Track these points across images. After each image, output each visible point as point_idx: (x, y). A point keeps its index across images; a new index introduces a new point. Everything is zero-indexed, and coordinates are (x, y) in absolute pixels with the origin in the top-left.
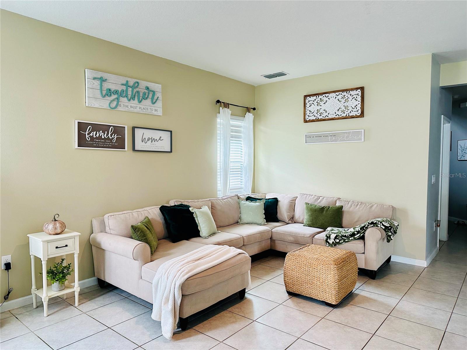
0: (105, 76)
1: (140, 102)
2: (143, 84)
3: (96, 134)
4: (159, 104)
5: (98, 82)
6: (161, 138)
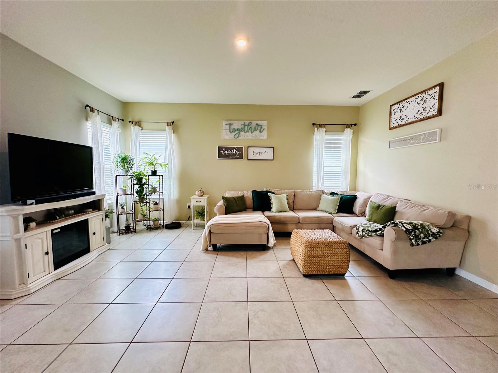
0: (232, 122)
1: (252, 133)
2: (254, 123)
3: (227, 152)
4: (265, 132)
5: (228, 126)
6: (266, 152)
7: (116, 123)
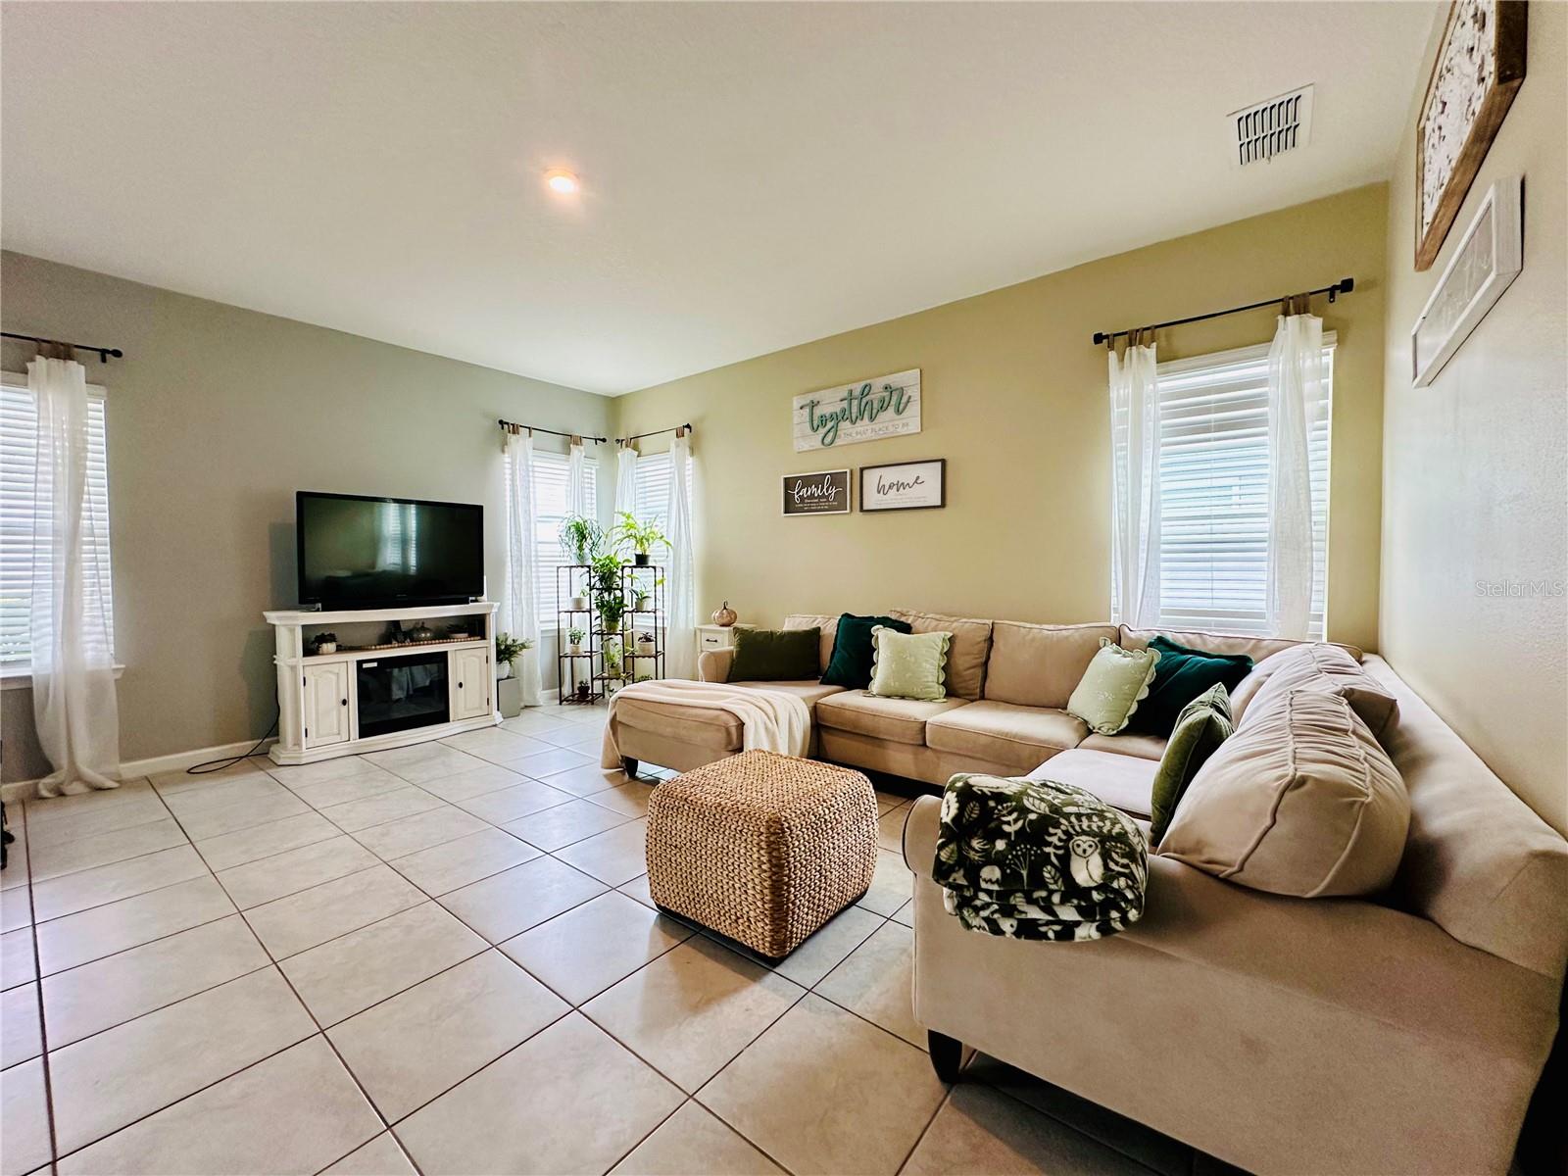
0: (815, 396)
1: (872, 419)
2: (878, 384)
3: (807, 491)
4: (914, 409)
5: (807, 410)
6: (918, 478)
7: (582, 448)
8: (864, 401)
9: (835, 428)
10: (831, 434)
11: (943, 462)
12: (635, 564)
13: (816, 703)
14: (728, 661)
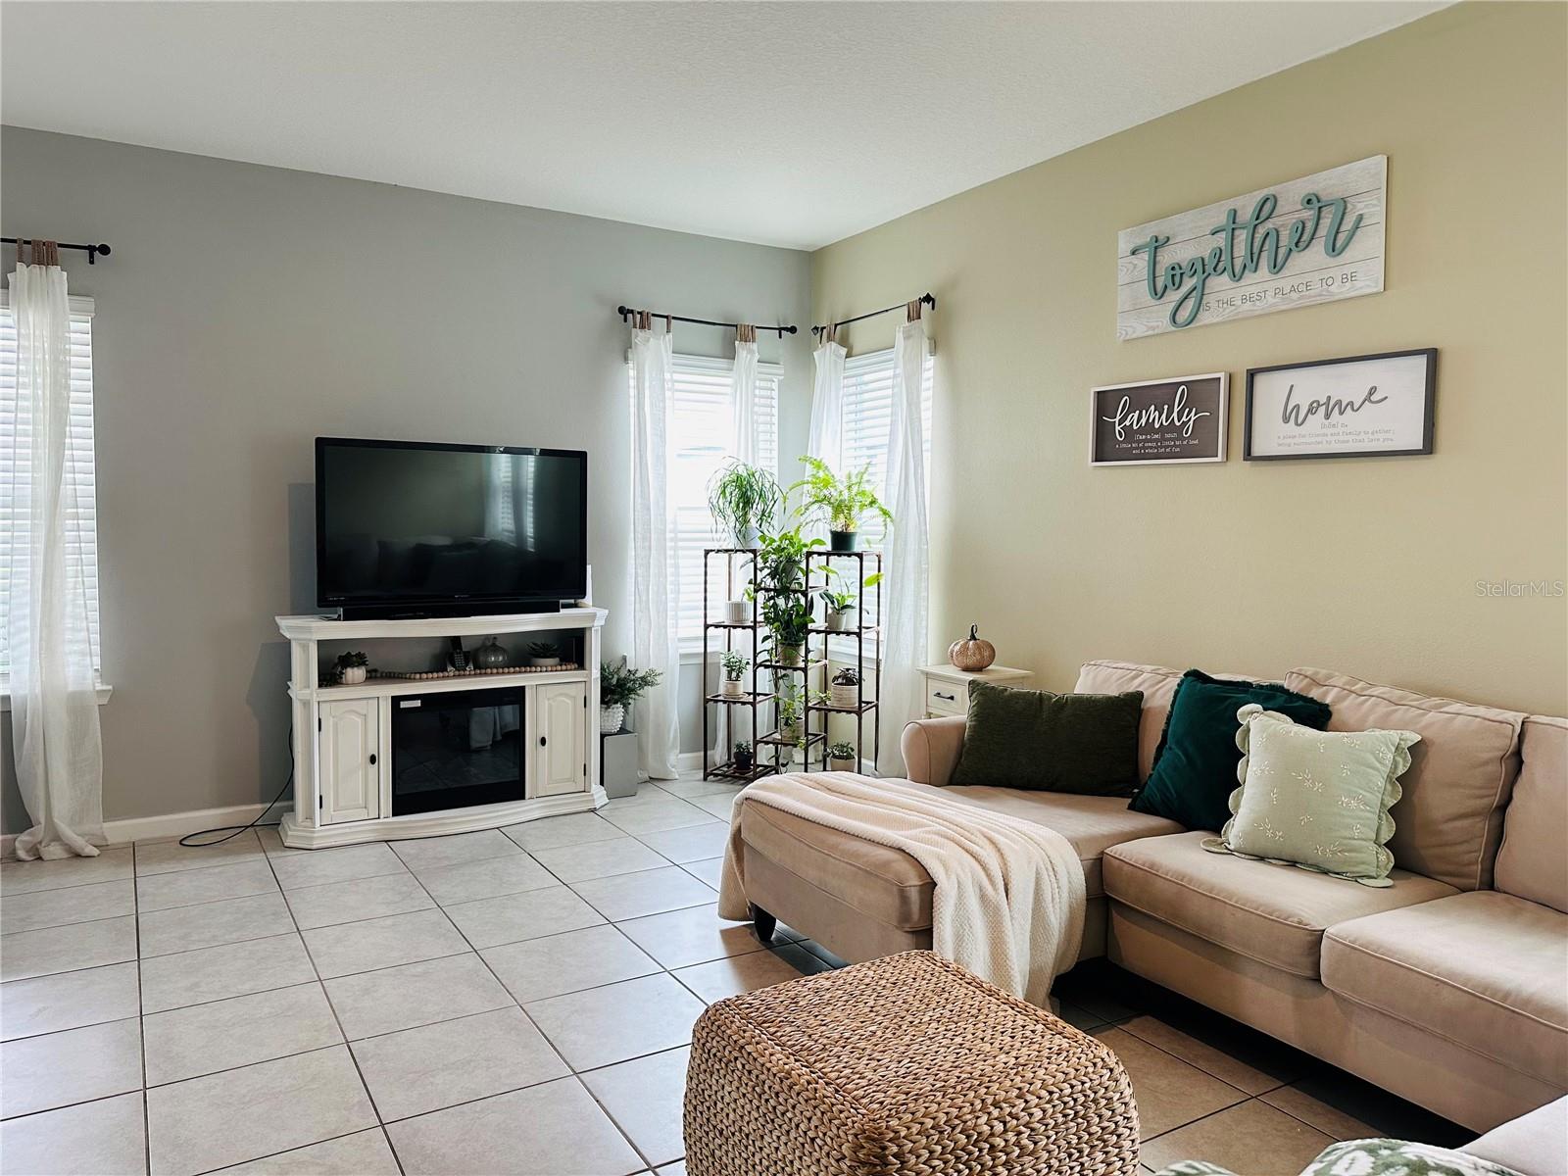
0: (1164, 228)
2: (1291, 195)
3: (1140, 417)
4: (1369, 245)
5: (1144, 257)
6: (1373, 391)
7: (754, 346)
8: (1261, 231)
9: (1200, 291)
10: (1190, 303)
11: (1433, 356)
12: (828, 547)
13: (1103, 853)
14: (954, 743)
